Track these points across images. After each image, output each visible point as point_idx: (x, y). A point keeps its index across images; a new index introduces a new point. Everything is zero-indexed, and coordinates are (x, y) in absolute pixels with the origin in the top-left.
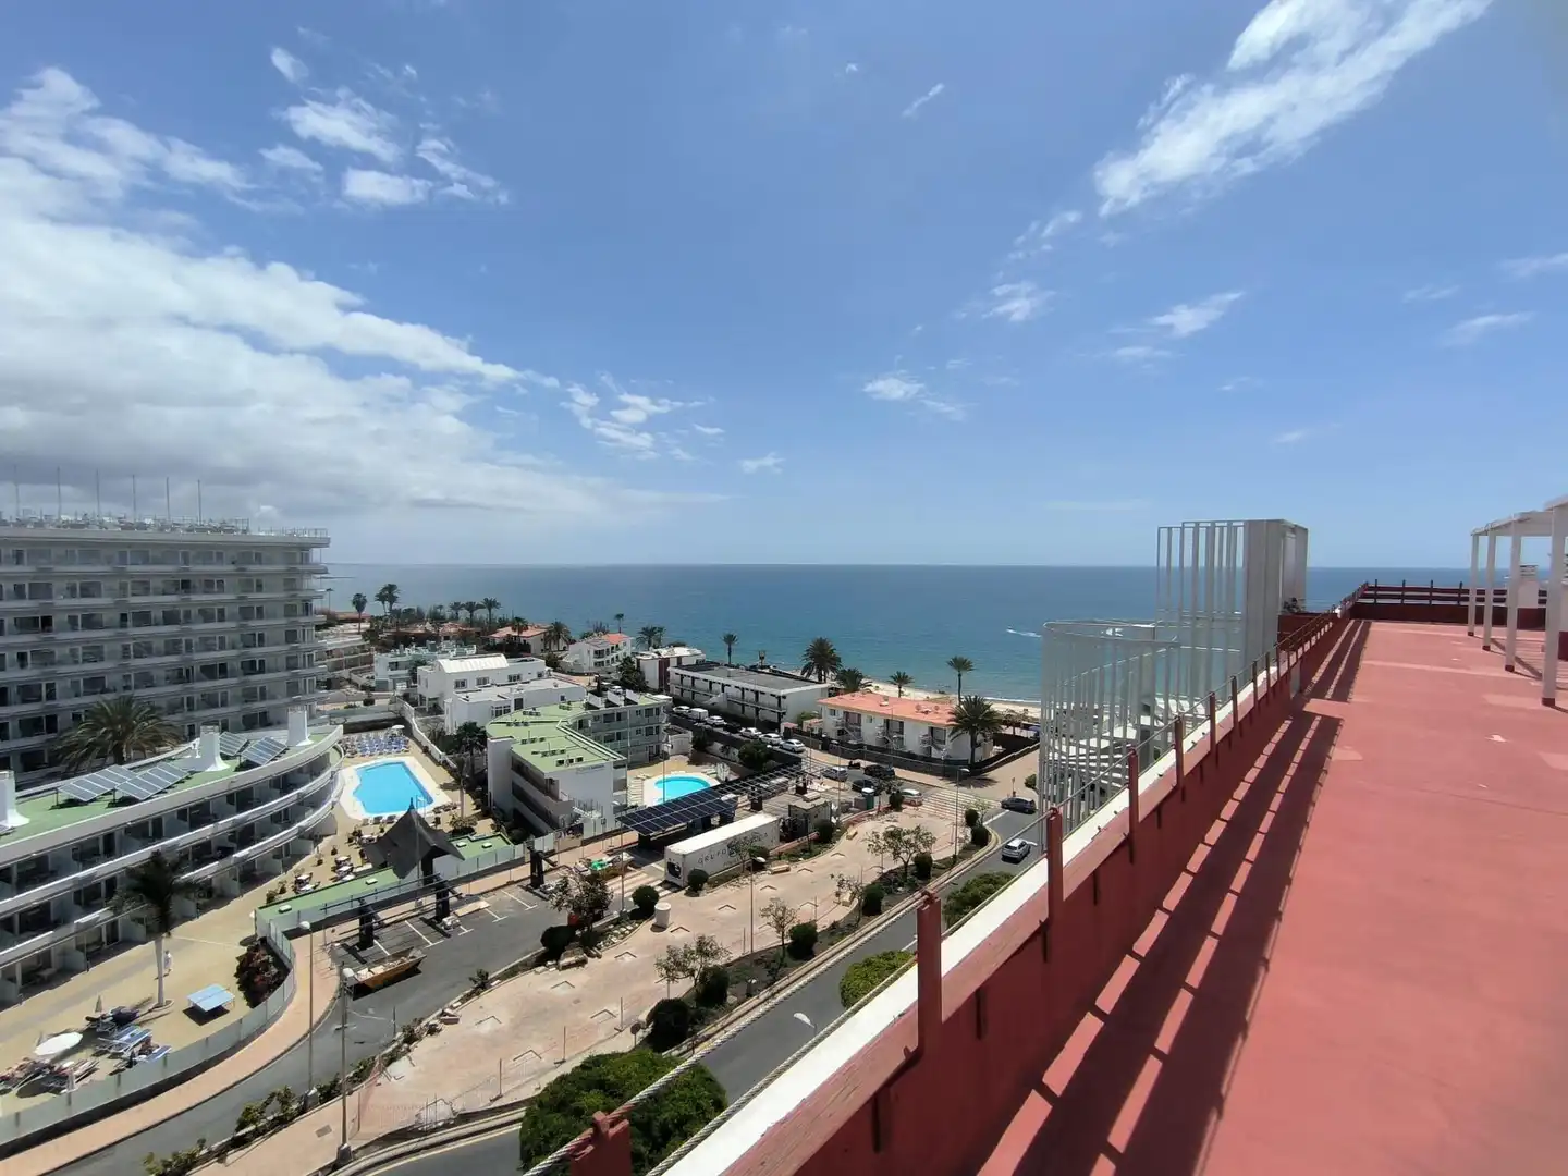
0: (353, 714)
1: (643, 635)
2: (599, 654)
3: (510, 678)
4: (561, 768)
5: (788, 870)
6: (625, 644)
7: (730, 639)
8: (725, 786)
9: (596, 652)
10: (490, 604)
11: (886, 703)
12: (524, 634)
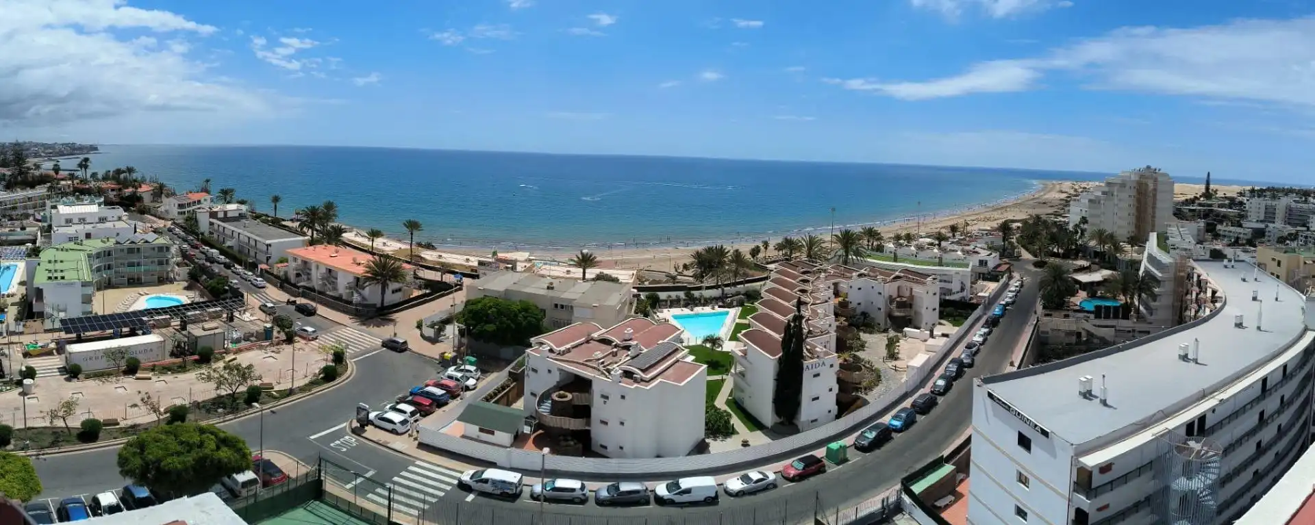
0: (11, 235)
1: (220, 194)
2: (181, 206)
3: (100, 219)
4: (50, 281)
5: (150, 379)
6: (205, 200)
7: (276, 200)
8: (193, 306)
9: (179, 205)
10: (130, 170)
11: (336, 255)
12: (139, 190)
